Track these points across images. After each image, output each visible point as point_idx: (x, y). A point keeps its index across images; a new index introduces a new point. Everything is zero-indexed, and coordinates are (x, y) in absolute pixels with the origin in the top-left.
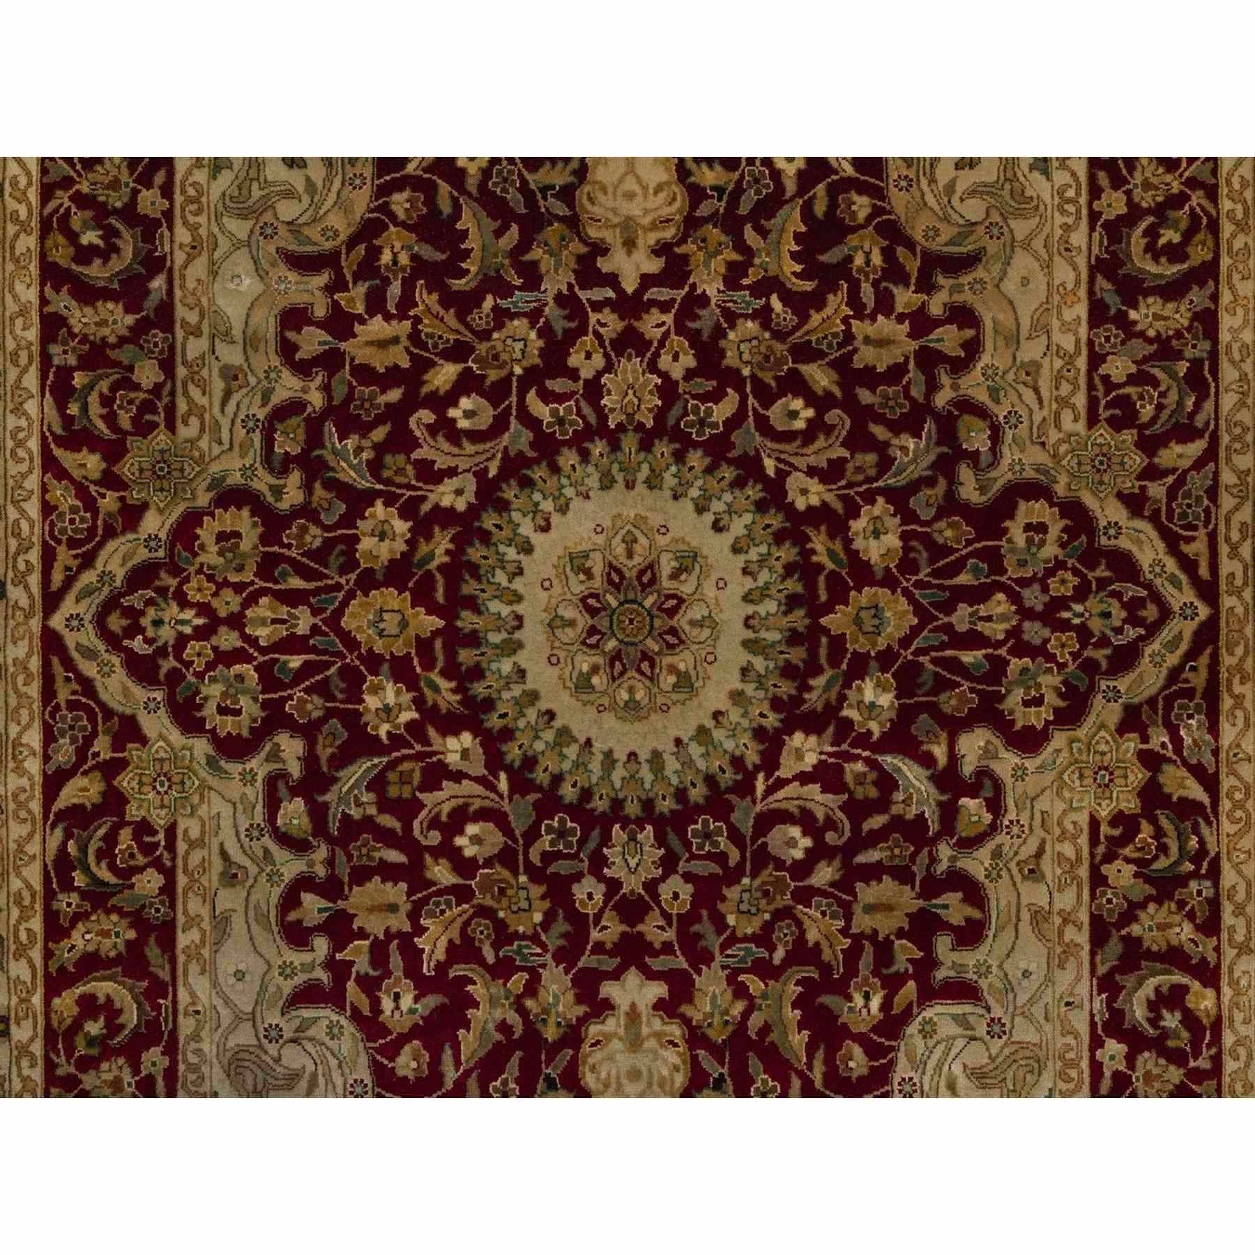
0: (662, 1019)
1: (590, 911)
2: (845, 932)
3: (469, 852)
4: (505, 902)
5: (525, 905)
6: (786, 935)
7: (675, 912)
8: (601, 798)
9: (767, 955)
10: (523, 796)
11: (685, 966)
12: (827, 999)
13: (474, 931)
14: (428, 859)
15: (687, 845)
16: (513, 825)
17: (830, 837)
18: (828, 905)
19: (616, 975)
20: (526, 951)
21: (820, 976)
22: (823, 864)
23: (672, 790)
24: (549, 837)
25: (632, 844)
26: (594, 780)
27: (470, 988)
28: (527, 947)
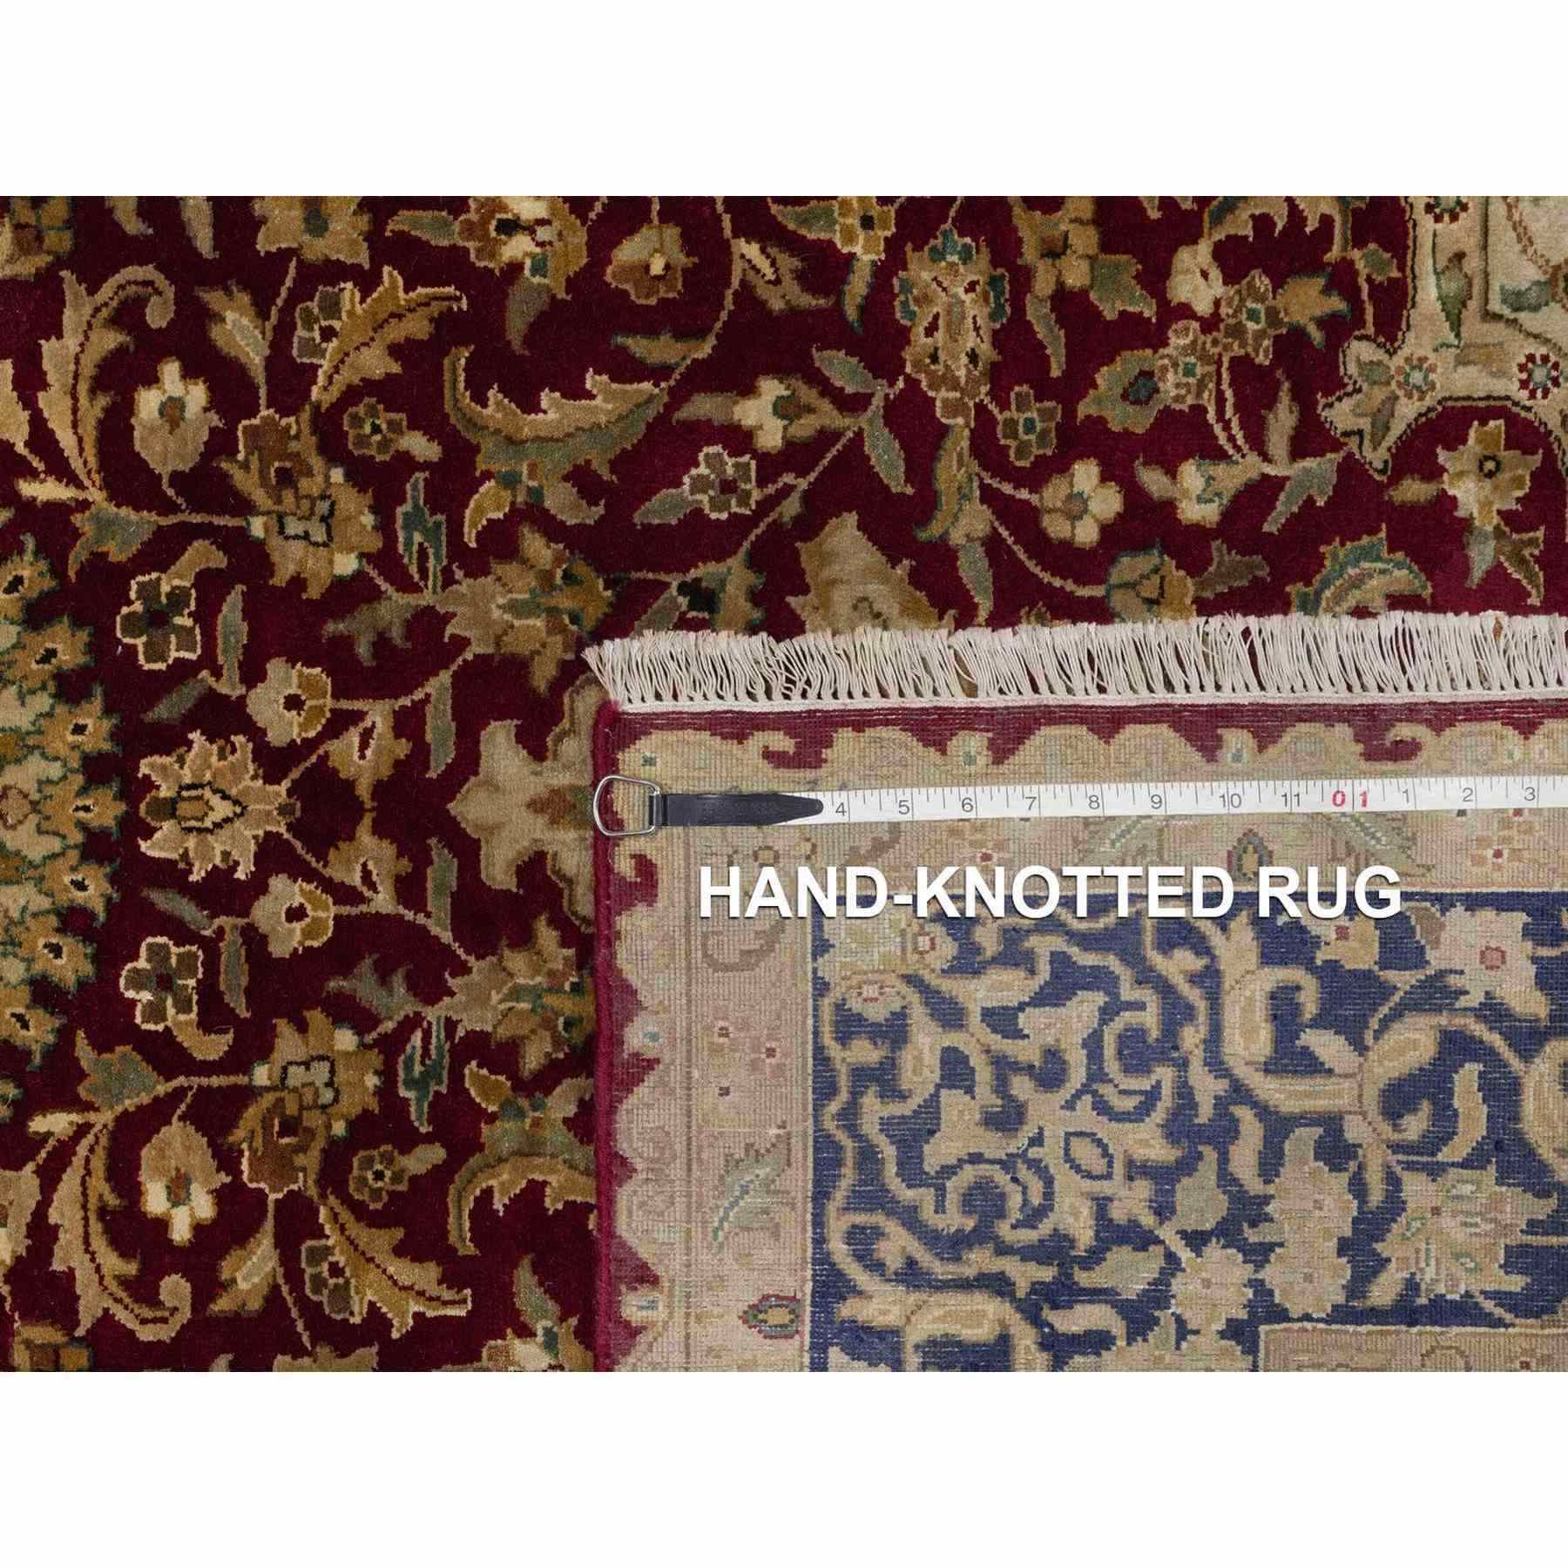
0: (565, 734)
1: (327, 912)
2: (367, 282)
3: (203, 1206)
4: (313, 1120)
5: (321, 1072)
6: (376, 429)
7: (329, 702)
8: (81, 886)
9: (420, 476)
10: (82, 1075)
11: (445, 677)
12: (516, 324)
13: (376, 1194)
14: (222, 1305)
15: (183, 671)
16: (145, 1099)
17: (158, 315)
18: (309, 322)
19: (467, 850)
20: (418, 1069)
21: (466, 344)
22: (216, 333)
23: (61, 710)
24: (171, 1011)
25: (184, 808)
26: (45, 903)
27: (498, 1205)
28: (409, 1066)
